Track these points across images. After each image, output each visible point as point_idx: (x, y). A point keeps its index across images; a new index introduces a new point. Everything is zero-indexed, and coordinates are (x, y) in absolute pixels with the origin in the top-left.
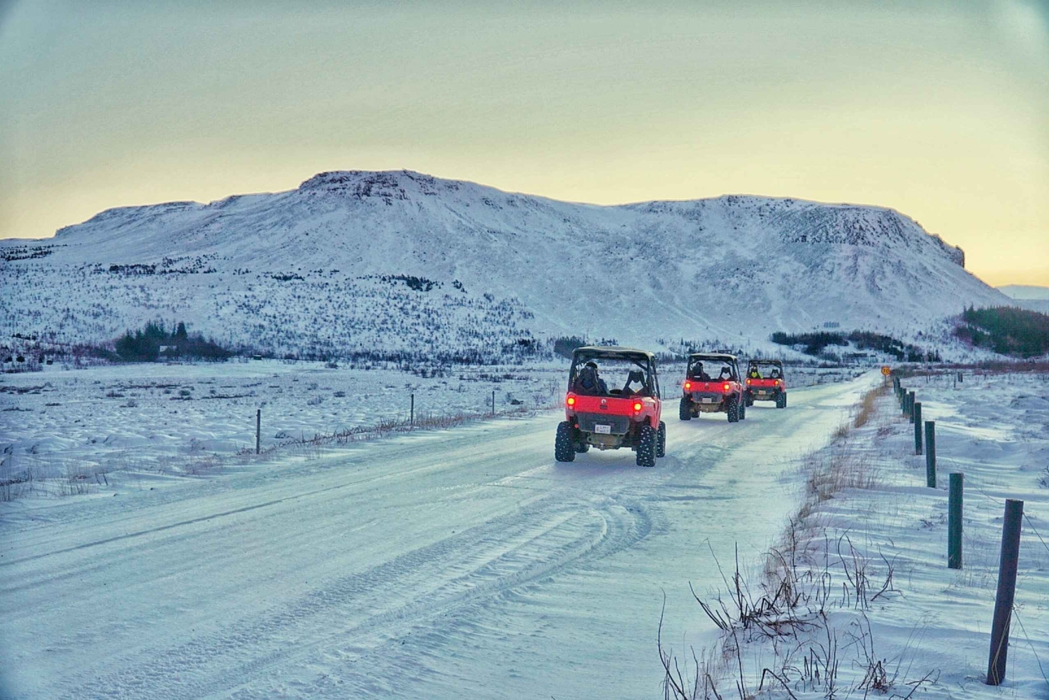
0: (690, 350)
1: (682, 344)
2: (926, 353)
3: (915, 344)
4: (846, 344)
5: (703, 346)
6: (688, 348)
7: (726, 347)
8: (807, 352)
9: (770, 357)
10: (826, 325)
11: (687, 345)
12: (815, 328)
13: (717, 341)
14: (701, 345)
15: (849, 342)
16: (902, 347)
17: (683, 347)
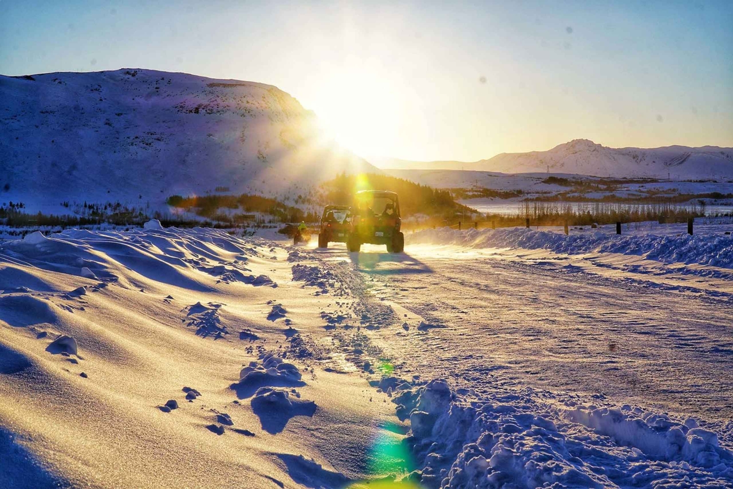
0: (93, 212)
1: (86, 206)
2: (306, 215)
3: (296, 206)
4: (236, 207)
5: (106, 208)
6: (92, 210)
7: (127, 210)
8: (200, 214)
9: (168, 219)
10: (217, 190)
11: (91, 207)
12: (207, 192)
13: (118, 204)
14: (104, 207)
15: (239, 204)
16: (285, 210)
17: (87, 210)
